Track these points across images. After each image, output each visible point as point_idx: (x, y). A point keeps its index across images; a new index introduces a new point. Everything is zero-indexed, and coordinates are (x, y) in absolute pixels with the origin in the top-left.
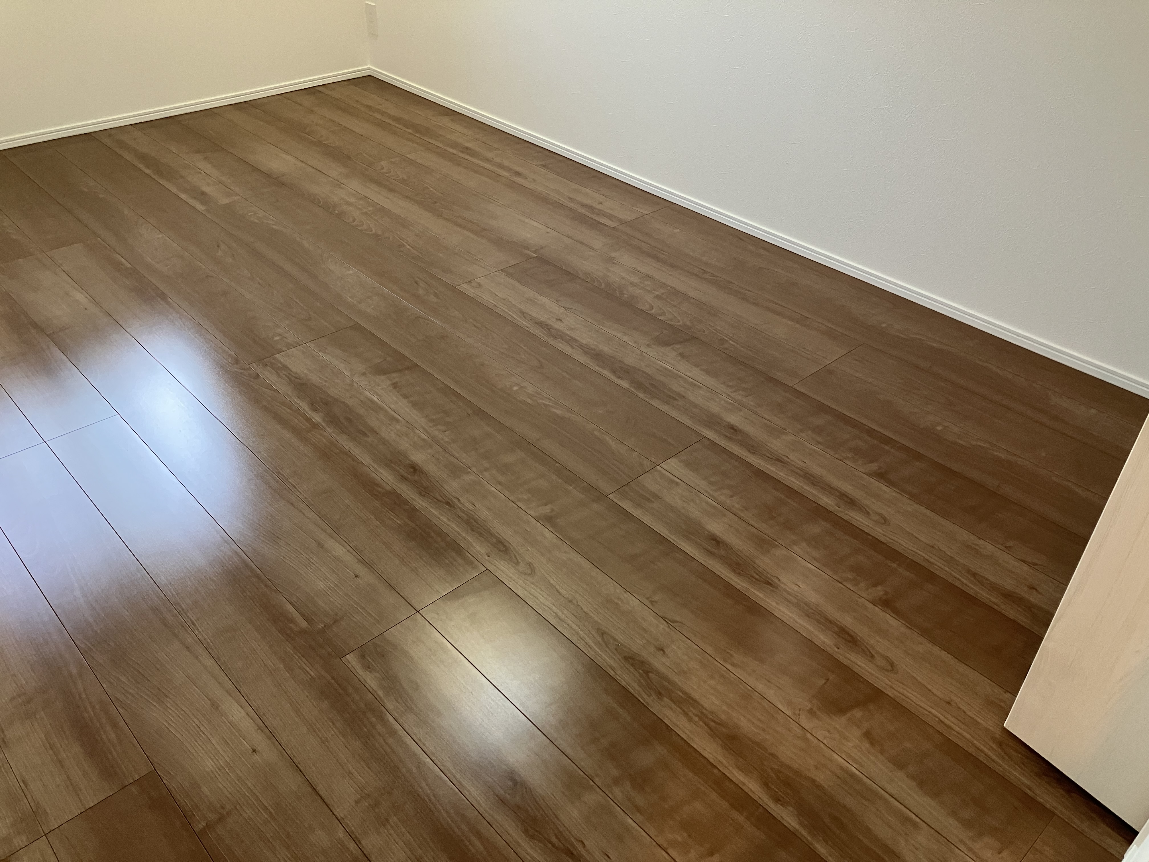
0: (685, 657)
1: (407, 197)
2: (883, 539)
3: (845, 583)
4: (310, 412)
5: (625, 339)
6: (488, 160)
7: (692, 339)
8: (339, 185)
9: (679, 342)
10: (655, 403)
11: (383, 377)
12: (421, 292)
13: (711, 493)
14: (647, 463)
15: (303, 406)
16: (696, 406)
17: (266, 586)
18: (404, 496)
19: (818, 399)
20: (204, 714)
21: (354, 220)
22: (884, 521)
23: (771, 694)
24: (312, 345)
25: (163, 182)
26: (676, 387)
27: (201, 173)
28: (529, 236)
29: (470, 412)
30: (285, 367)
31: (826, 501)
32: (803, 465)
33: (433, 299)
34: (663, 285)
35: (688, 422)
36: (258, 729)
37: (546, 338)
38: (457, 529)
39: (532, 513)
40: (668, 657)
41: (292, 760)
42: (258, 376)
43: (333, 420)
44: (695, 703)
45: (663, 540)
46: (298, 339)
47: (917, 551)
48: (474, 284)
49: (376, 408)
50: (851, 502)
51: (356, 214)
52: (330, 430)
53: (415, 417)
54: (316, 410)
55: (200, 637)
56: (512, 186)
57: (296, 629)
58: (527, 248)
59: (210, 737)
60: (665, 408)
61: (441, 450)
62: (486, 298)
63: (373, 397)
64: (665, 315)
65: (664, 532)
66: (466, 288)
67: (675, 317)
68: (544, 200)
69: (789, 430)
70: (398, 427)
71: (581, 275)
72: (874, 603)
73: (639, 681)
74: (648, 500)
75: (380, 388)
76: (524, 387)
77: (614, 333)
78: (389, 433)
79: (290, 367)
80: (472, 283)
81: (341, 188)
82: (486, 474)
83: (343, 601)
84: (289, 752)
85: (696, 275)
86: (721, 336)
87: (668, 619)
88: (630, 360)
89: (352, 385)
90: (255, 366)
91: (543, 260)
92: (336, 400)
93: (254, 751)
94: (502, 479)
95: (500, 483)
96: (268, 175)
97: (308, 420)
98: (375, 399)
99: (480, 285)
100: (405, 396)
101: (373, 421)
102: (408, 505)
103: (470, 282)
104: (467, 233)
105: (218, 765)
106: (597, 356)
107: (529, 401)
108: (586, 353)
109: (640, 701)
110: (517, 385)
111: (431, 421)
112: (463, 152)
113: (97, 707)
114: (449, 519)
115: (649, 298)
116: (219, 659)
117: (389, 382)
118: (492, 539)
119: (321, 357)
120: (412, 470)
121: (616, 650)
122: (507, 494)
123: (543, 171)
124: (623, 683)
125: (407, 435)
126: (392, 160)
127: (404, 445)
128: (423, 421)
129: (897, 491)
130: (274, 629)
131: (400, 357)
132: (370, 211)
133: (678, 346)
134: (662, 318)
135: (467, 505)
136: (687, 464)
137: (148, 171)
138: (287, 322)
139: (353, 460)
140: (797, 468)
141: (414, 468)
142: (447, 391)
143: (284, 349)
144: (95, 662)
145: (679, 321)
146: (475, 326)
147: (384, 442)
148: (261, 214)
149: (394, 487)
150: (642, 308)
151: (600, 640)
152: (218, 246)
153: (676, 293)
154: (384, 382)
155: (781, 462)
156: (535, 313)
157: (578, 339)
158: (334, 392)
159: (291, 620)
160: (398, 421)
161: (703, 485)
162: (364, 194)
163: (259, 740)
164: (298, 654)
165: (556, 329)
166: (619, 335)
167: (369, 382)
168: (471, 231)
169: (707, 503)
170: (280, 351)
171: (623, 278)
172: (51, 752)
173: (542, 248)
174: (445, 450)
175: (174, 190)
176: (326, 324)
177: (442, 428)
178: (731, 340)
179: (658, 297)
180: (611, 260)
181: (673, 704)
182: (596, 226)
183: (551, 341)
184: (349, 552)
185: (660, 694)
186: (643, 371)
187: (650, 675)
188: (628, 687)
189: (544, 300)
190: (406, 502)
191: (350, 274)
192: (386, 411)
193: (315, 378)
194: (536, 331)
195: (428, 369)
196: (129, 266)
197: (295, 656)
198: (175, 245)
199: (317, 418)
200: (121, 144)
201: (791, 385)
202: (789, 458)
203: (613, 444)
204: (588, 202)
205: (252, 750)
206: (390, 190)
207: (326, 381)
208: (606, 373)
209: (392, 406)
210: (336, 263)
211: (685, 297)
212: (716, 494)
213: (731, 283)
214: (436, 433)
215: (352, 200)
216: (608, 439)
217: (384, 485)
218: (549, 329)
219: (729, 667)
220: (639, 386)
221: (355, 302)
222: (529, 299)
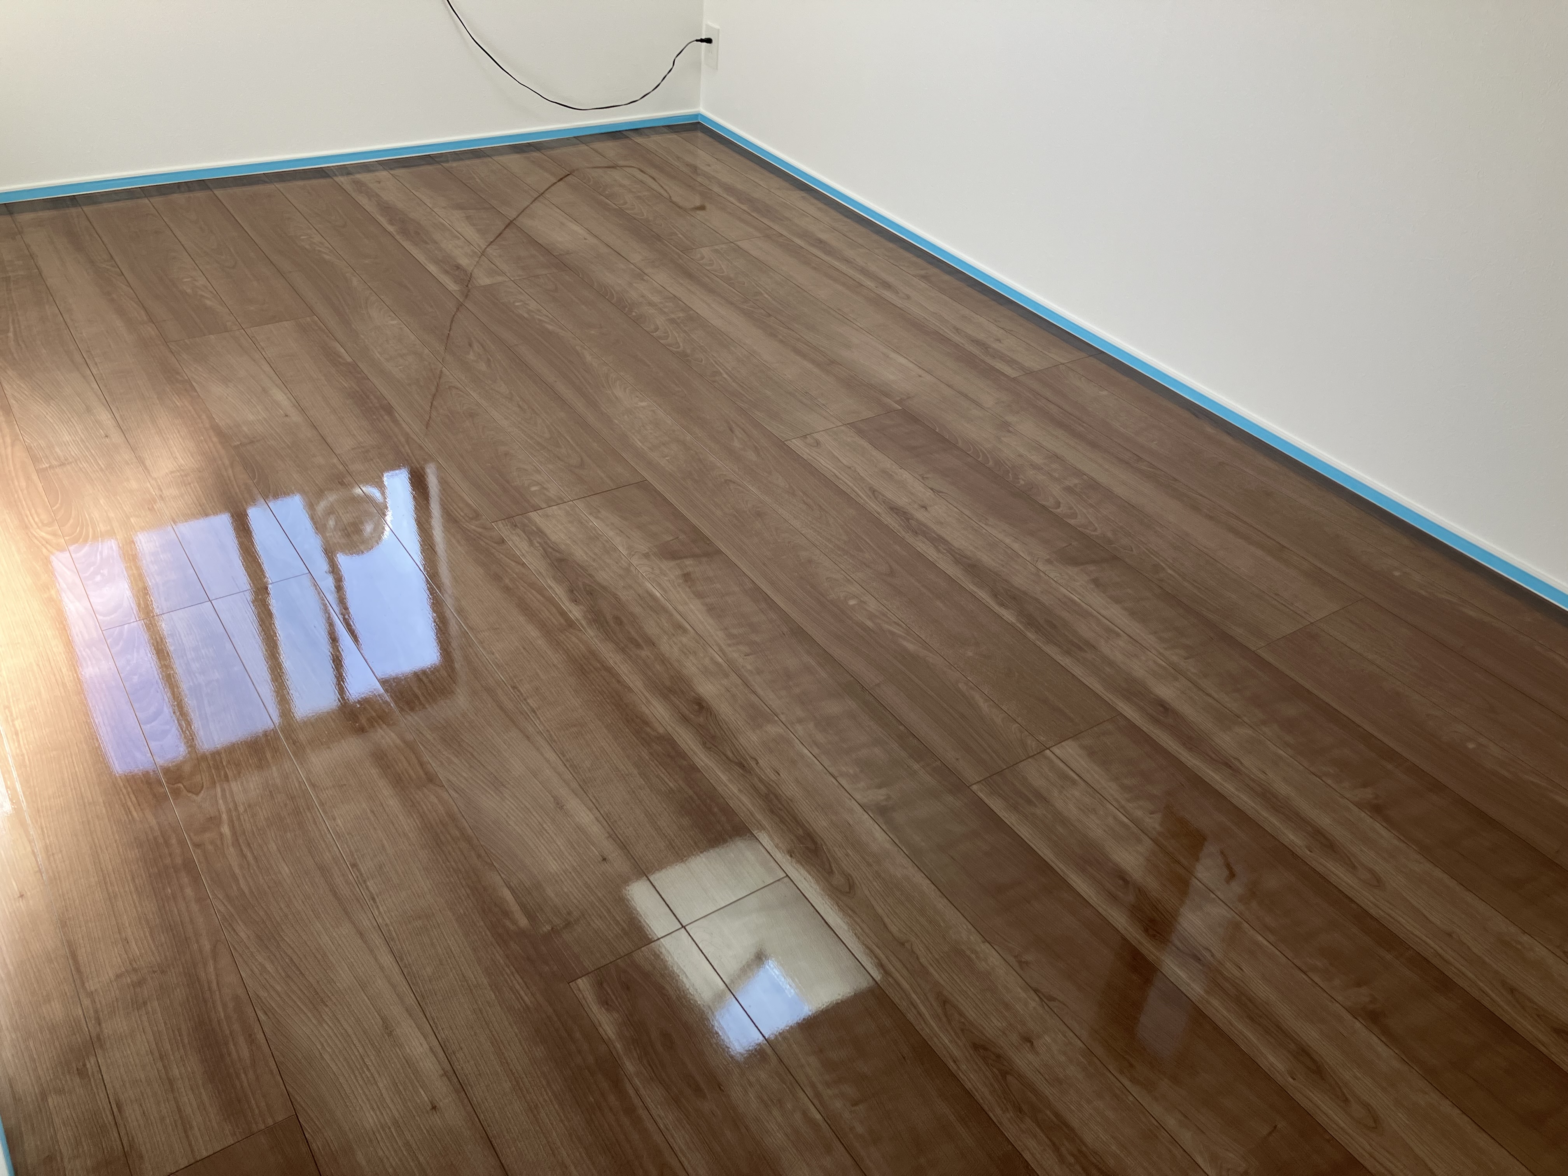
0: (1063, 1058)
1: (732, 304)
2: (1373, 911)
3: (1310, 974)
4: (567, 604)
5: (1016, 546)
6: (847, 261)
7: (1114, 559)
8: (641, 275)
9: (1093, 562)
10: (1052, 651)
11: (672, 563)
12: (736, 444)
13: (1123, 802)
14: (1031, 743)
15: (559, 592)
16: (1111, 663)
17: (479, 856)
18: (683, 746)
19: (1292, 675)
20: (372, 1039)
21: (657, 329)
22: (1377, 882)
23: (1187, 1137)
24: (580, 504)
25: (407, 245)
26: (1085, 630)
27: (459, 239)
28: (892, 377)
29: (785, 630)
30: (540, 532)
31: (1292, 838)
32: (1262, 776)
33: (751, 456)
34: (1079, 473)
35: (1097, 687)
36: (443, 1075)
37: (903, 533)
38: (750, 806)
39: (858, 796)
40: (1037, 1053)
41: (485, 1131)
42: (503, 541)
43: (597, 618)
44: (1072, 1134)
45: (1045, 867)
46: (562, 494)
47: (1424, 938)
48: (809, 440)
49: (656, 607)
50: (1329, 846)
51: (660, 320)
52: (591, 634)
53: (709, 627)
54: (575, 601)
55: (380, 920)
56: (878, 302)
57: (512, 927)
58: (887, 395)
59: (377, 1076)
60: (1066, 661)
61: (739, 681)
62: (824, 464)
63: (654, 590)
64: (1076, 518)
65: (1047, 853)
66: (796, 444)
67: (1090, 522)
68: (917, 326)
69: (1246, 719)
70: (684, 640)
71: (960, 444)
72: (1353, 1012)
73: (992, 1085)
74: (1029, 802)
75: (666, 578)
76: (865, 603)
77: (1001, 536)
78: (669, 647)
79: (548, 532)
80: (807, 438)
81: (644, 280)
82: (799, 728)
83: (583, 895)
84: (482, 1117)
85: (1127, 463)
86: (1157, 560)
87: (1043, 994)
88: (1020, 581)
89: (627, 570)
90: (501, 525)
91: (911, 417)
92: (604, 588)
93: (434, 1108)
94: (820, 737)
95: (816, 743)
96: (546, 250)
97: (563, 614)
98: (658, 595)
99: (818, 444)
100: (699, 595)
101: (651, 628)
102: (685, 760)
103: (805, 437)
104: (809, 366)
105: (382, 1121)
106: (973, 568)
107: (869, 624)
108: (957, 562)
109: (990, 1118)
110: (854, 597)
111: (730, 636)
112: (814, 246)
113: (231, 1005)
114: (740, 790)
115: (1056, 490)
116: (402, 960)
117: (678, 572)
118: (798, 830)
119: (591, 524)
120: (697, 707)
121: (962, 1030)
122: (827, 763)
123: (923, 284)
124: (968, 1086)
125: (695, 653)
126: (716, 247)
127: (691, 667)
128: (719, 636)
129: (1402, 838)
130: (482, 923)
131: (697, 535)
132: (679, 318)
133: (1091, 568)
134: (1072, 522)
135: (768, 771)
136: (1091, 753)
137: (390, 228)
138: (551, 467)
139: (619, 682)
140: (1253, 780)
141: (701, 705)
142: (756, 593)
143: (544, 505)
144: (235, 937)
145: (1096, 530)
146: (805, 503)
147: (663, 660)
148: (533, 305)
149: (669, 729)
150: (1044, 503)
151: (940, 1011)
152: (470, 345)
153: (1094, 485)
154: (670, 571)
155: (1230, 767)
156: (890, 493)
157: (949, 539)
158: (604, 577)
159: (507, 914)
160: (685, 631)
161: (1111, 789)
162: (673, 293)
163: (442, 1090)
164: (511, 967)
165: (917, 520)
166: (1008, 541)
167: (653, 568)
168: (813, 361)
169: (1115, 818)
170: (536, 508)
171: (1021, 456)
172: (160, 1065)
173: (909, 398)
174: (746, 684)
175: (421, 258)
176: (602, 475)
177: (745, 649)
178: (1170, 568)
179: (1069, 490)
180: (1005, 426)
181: (1038, 1130)
182: (990, 373)
183: (910, 538)
184: (598, 821)
185: (1020, 1110)
186: (1037, 600)
187: (1009, 1077)
188: (975, 1092)
189: (905, 475)
190: (683, 755)
191: (643, 407)
192: (671, 615)
193: (580, 554)
194: (890, 520)
195: (733, 559)
196: (349, 360)
197: (506, 968)
198: (413, 337)
199: (576, 612)
200: (360, 186)
201: (1253, 649)
202: (1241, 763)
203: (984, 707)
204: (981, 336)
205: (430, 1106)
206: (711, 291)
207: (594, 560)
208: (984, 595)
209: (680, 608)
210: (625, 389)
211: (1108, 495)
212: (1130, 806)
213: (1176, 480)
214: (735, 655)
215: (656, 299)
216: (977, 697)
217: (656, 725)
218: (908, 519)
219: (1127, 1083)
220: (1031, 622)
221: (645, 448)
222: (884, 472)
